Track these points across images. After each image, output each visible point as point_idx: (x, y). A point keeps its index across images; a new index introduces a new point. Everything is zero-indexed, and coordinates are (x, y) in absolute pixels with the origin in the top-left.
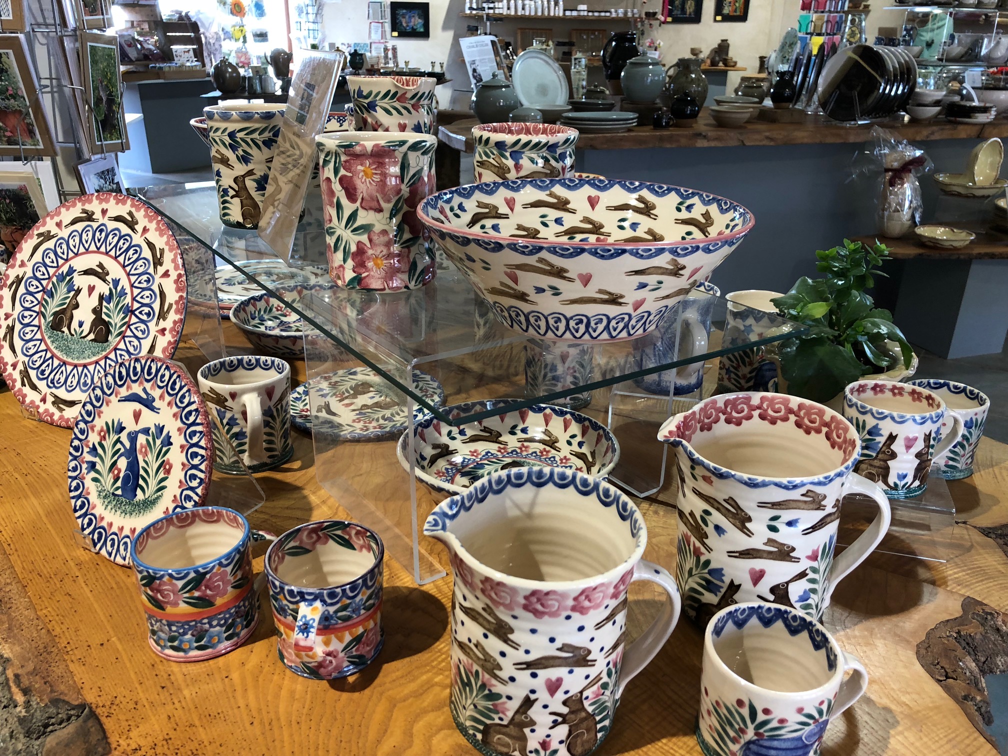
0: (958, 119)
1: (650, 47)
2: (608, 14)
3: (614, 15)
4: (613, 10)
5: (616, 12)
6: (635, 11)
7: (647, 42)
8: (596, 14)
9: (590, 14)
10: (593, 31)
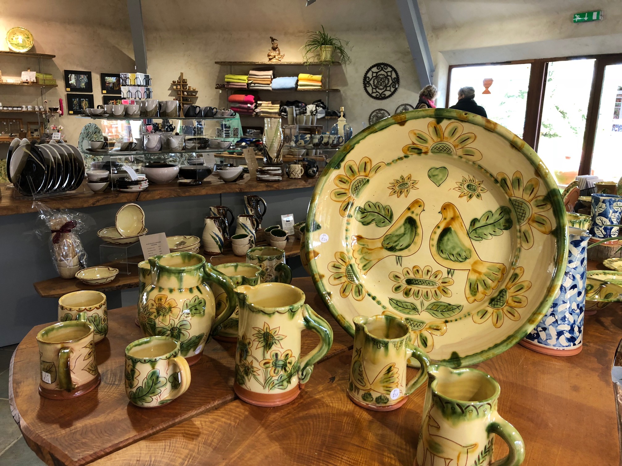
0: (121, 190)
1: (54, 130)
2: (20, 109)
3: (24, 109)
4: (24, 106)
5: (27, 107)
6: (41, 107)
7: (52, 126)
8: (10, 109)
9: (5, 109)
10: (11, 120)
